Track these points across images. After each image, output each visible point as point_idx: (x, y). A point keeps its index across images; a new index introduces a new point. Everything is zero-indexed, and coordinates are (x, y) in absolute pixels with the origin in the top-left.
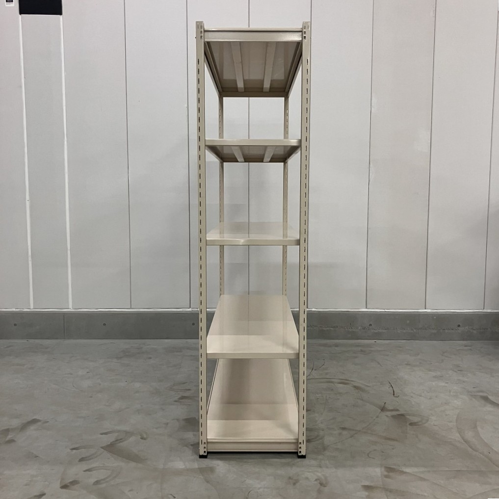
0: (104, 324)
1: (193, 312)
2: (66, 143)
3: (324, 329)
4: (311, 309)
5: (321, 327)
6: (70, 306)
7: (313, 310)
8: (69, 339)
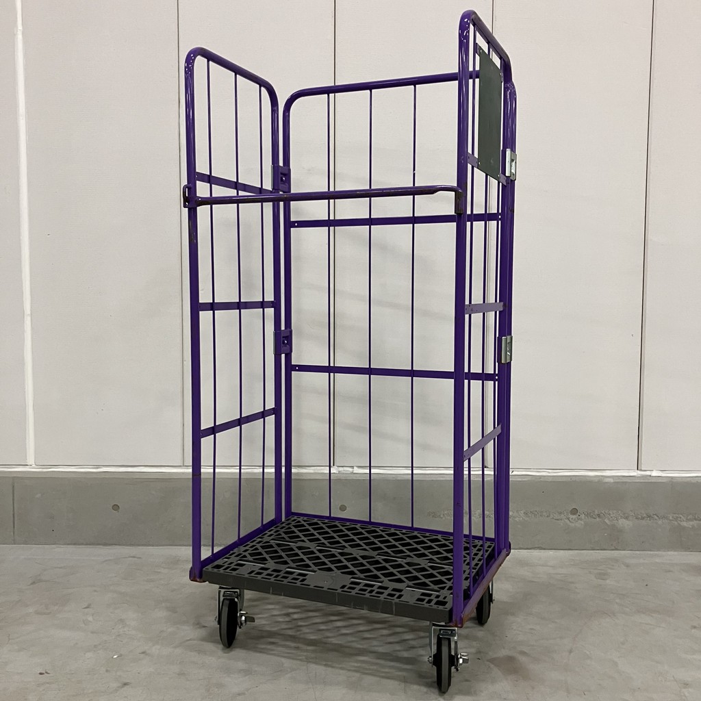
0: (116, 507)
1: (342, 477)
2: (20, 37)
3: (684, 524)
4: (648, 473)
5: (676, 519)
6: (31, 461)
7: (654, 474)
8: (25, 543)
